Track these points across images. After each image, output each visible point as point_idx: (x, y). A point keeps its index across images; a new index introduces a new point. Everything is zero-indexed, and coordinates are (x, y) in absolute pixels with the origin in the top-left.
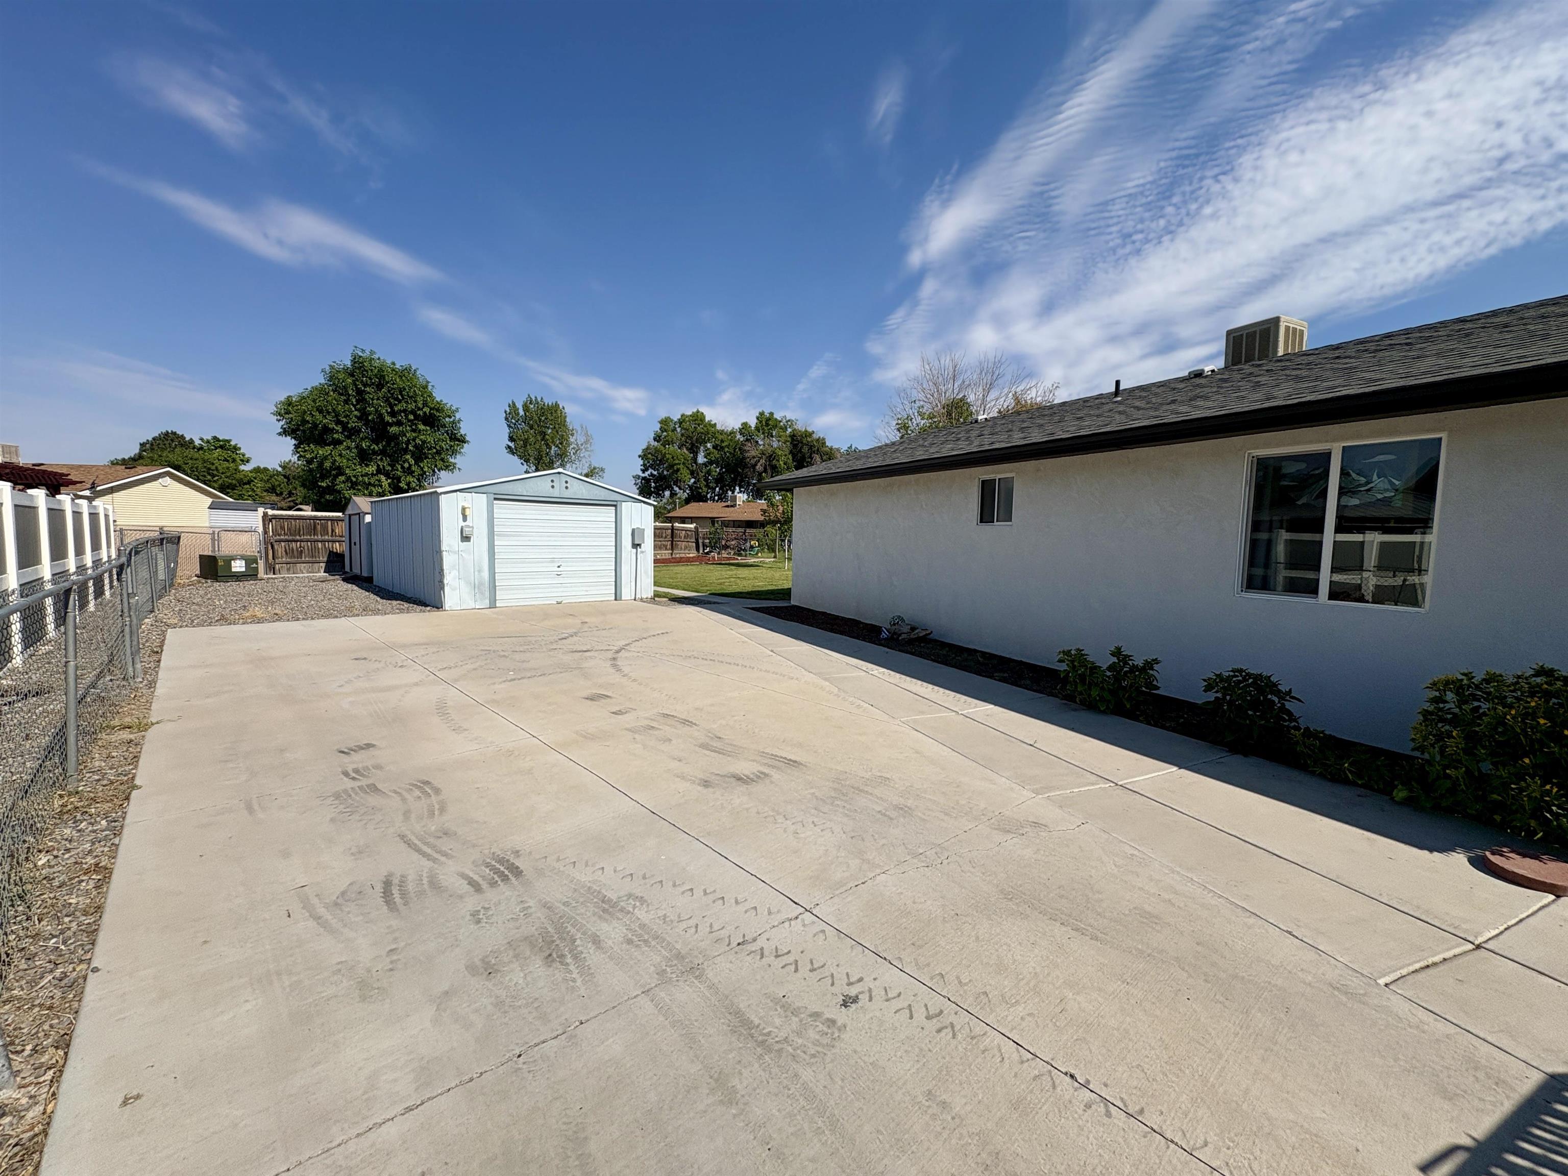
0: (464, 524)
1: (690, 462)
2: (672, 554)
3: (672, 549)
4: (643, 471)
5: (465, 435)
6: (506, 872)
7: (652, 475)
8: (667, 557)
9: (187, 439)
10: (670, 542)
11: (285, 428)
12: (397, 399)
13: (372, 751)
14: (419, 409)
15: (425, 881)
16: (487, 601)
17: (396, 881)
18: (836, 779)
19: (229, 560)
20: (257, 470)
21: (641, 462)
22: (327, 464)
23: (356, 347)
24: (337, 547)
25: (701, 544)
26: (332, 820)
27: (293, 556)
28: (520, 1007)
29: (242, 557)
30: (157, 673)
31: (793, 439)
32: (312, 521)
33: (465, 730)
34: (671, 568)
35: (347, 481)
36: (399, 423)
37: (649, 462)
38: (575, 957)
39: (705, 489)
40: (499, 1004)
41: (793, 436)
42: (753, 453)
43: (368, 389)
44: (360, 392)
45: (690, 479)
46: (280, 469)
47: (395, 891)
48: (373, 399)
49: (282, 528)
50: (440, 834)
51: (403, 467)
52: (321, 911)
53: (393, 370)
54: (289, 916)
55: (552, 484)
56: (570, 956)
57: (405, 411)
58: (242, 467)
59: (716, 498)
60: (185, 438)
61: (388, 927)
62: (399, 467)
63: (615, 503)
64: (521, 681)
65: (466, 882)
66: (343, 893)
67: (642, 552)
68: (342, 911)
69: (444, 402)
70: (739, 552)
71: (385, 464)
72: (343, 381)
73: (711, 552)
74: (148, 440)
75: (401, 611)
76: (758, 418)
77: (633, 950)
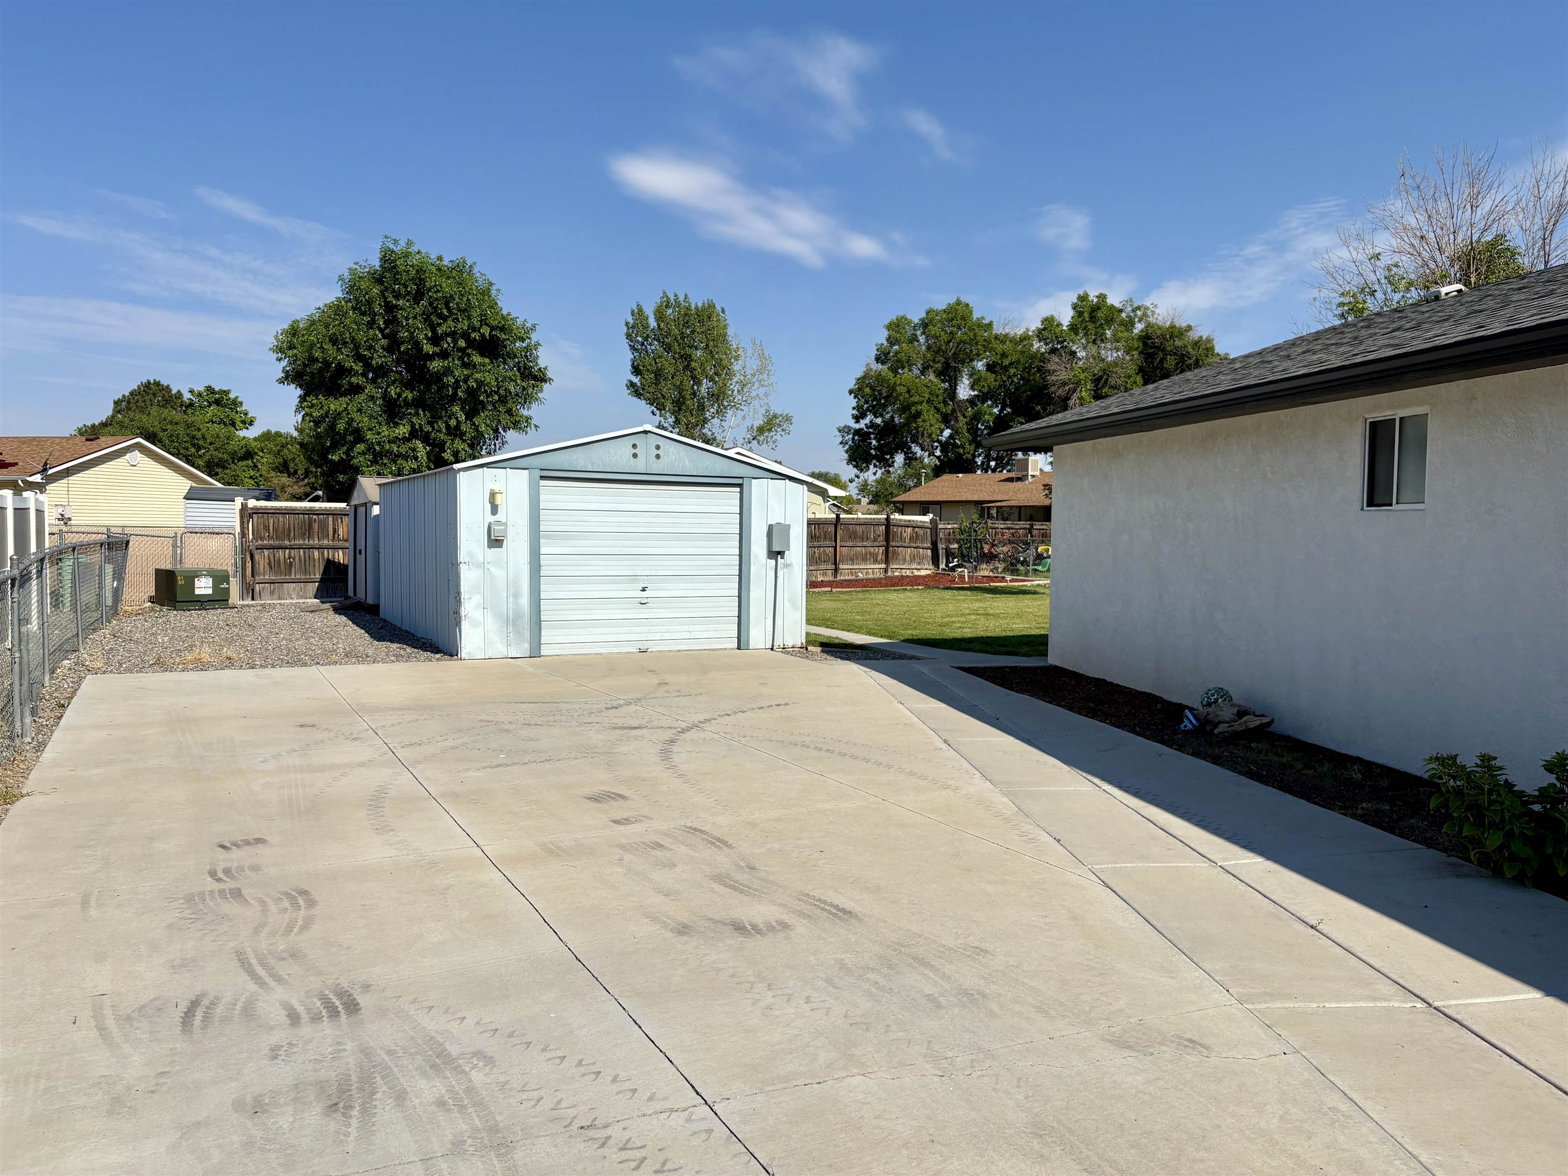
0: (492, 519)
1: (941, 398)
2: (886, 571)
3: (887, 562)
4: (857, 419)
5: (545, 368)
6: (340, 1008)
7: (872, 425)
8: (878, 575)
9: (173, 392)
10: (881, 550)
11: (288, 371)
12: (440, 316)
13: (260, 849)
14: (474, 329)
15: (238, 1007)
16: (527, 646)
17: (206, 1002)
18: (898, 944)
19: (191, 577)
20: (267, 436)
21: (854, 402)
22: (341, 426)
23: (386, 237)
24: (340, 557)
25: (941, 553)
26: (170, 926)
27: (278, 572)
28: (269, 1150)
29: (211, 573)
30: (52, 732)
31: (1145, 344)
32: (306, 516)
33: (392, 830)
34: (873, 595)
35: (369, 449)
36: (444, 355)
37: (866, 402)
38: (364, 1111)
39: (970, 448)
40: (248, 1144)
41: (1145, 338)
42: (1063, 376)
43: (401, 302)
44: (390, 308)
45: (942, 431)
46: (295, 434)
47: (199, 1014)
48: (407, 319)
49: (267, 528)
50: (285, 955)
51: (448, 426)
52: (110, 1022)
53: (439, 270)
54: (74, 1023)
55: (634, 451)
56: (358, 1109)
57: (453, 334)
58: (242, 433)
59: (993, 464)
60: (171, 391)
61: (171, 1049)
62: (443, 426)
63: (739, 481)
64: (509, 768)
65: (287, 1013)
66: (141, 1008)
67: (787, 566)
68: (132, 1025)
69: (513, 315)
70: (1013, 566)
71: (421, 420)
72: (367, 293)
73: (959, 566)
74: (124, 396)
75: (399, 658)
76: (1075, 307)
77: (440, 1114)
